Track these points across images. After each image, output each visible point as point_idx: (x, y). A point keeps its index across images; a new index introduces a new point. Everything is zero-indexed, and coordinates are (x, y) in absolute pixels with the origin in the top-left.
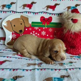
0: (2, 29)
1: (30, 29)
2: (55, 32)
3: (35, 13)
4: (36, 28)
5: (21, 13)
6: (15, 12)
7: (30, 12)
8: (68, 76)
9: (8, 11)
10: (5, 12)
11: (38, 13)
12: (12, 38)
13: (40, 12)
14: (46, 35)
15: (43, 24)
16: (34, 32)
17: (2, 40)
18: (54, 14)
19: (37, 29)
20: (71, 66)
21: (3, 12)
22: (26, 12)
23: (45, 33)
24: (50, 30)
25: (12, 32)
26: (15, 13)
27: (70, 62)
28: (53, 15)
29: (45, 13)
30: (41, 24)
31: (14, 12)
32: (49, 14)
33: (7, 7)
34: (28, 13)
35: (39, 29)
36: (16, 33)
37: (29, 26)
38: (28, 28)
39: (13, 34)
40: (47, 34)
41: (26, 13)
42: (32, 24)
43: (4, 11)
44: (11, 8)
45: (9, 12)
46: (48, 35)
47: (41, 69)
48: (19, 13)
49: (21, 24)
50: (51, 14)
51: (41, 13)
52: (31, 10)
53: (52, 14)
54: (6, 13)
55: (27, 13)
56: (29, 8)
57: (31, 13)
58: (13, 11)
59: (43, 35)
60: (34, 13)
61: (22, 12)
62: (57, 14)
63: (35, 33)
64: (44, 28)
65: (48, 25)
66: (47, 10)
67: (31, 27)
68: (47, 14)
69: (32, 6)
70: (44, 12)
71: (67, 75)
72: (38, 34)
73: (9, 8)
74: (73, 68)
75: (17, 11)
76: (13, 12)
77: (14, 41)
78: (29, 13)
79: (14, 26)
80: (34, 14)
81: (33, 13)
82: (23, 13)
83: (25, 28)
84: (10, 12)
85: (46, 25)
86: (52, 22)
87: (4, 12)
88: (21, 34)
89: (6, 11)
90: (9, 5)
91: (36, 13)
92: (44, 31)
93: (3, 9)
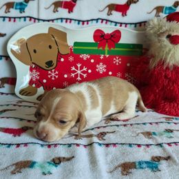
1: (71, 59)
2: (128, 65)
4: (85, 57)
5: (48, 21)
6: (35, 19)
7: (71, 20)
8: (168, 158)
9: (20, 18)
10: (12, 20)
11: (88, 21)
13: (92, 20)
15: (99, 47)
16: (79, 65)
18: (126, 24)
19: (87, 59)
20: (171, 137)
21: (7, 20)
22: (62, 19)
23: (105, 68)
24: (117, 61)
25: (29, 67)
26: (37, 21)
27: (166, 130)
28: (124, 25)
29: (104, 22)
31: (33, 20)
32: (114, 24)
33: (16, 9)
34: (66, 22)
35: (90, 59)
38: (66, 56)
41: (62, 21)
42: (76, 48)
43: (10, 18)
44: (26, 9)
45: (23, 19)
46: (110, 73)
47: (107, 145)
48: (44, 21)
49: (50, 47)
50: (118, 25)
51: (94, 22)
52: (71, 16)
53: (121, 24)
54: (14, 21)
55: (64, 21)
56: (67, 10)
57: (73, 21)
58: (31, 18)
59: (101, 72)
60: (79, 21)
61: (53, 20)
62: (131, 24)
63: (81, 68)
64: (102, 57)
65: (112, 49)
66: (108, 15)
67: (72, 54)
68: (109, 23)
69: (74, 5)
70: (103, 20)
71: (165, 155)
72: (90, 71)
73: (22, 10)
74: (175, 143)
75: (40, 18)
76: (30, 20)
77: (34, 85)
78: (69, 21)
79: (35, 51)
80: (79, 23)
81: (77, 22)
82: (55, 21)
83: (60, 55)
84: (25, 20)
85: (107, 48)
86: (120, 42)
87: (10, 20)
88: (51, 70)
89: (15, 18)
90: (21, 4)
91: (83, 22)
92: (101, 64)
93: (9, 12)
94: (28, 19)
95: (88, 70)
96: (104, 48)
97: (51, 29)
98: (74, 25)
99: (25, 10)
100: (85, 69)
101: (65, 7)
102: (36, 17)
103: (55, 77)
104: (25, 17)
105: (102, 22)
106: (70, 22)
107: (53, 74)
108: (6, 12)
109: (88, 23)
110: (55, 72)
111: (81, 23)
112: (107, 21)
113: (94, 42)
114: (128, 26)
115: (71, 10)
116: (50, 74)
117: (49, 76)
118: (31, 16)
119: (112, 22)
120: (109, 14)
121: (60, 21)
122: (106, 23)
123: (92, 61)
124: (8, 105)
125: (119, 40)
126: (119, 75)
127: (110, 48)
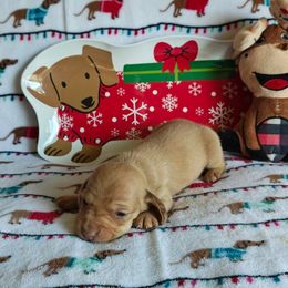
2: (213, 94)
3: (133, 32)
4: (143, 86)
5: (81, 34)
6: (60, 33)
7: (116, 29)
9: (37, 33)
10: (26, 37)
11: (143, 29)
13: (150, 26)
14: (180, 107)
16: (134, 101)
18: (205, 28)
19: (147, 90)
21: (17, 37)
22: (102, 29)
23: (176, 103)
24: (195, 89)
25: (56, 109)
26: (63, 35)
28: (201, 31)
29: (170, 27)
30: (160, 72)
32: (185, 30)
33: (30, 19)
34: (110, 33)
35: (152, 89)
36: (70, 110)
37: (117, 81)
38: (113, 88)
40: (181, 104)
41: (102, 33)
42: (127, 73)
43: (22, 35)
44: (46, 19)
46: (185, 110)
49: (87, 76)
50: (193, 31)
51: (154, 29)
52: (117, 23)
53: (197, 28)
54: (29, 38)
55: (106, 32)
57: (120, 32)
58: (54, 32)
59: (170, 110)
60: (130, 30)
61: (88, 33)
63: (138, 105)
64: (170, 86)
65: (185, 70)
66: (175, 15)
67: (121, 84)
68: (177, 29)
69: (120, 6)
70: (167, 25)
72: (152, 109)
73: (39, 21)
75: (69, 31)
76: (53, 35)
77: (66, 138)
78: (113, 31)
80: (129, 34)
81: (126, 32)
82: (92, 34)
83: (103, 88)
84: (45, 36)
85: (177, 70)
86: (197, 59)
87: (22, 38)
89: (29, 34)
90: (37, 11)
91: (136, 31)
92: (169, 96)
93: (19, 25)
94: (49, 34)
95: (148, 107)
96: (172, 69)
98: (122, 37)
100: (144, 106)
101: (106, 11)
102: (61, 29)
103: (97, 123)
104: (44, 32)
105: (166, 28)
106: (116, 33)
107: (95, 119)
108: (15, 26)
109: (143, 32)
110: (97, 114)
112: (174, 25)
113: (154, 61)
114: (209, 30)
115: (115, 14)
116: (90, 119)
117: (89, 122)
118: (54, 28)
119: (182, 26)
120: (177, 14)
122: (173, 29)
123: (155, 92)
124: (30, 174)
125: (195, 55)
126: (200, 111)
127: (182, 70)
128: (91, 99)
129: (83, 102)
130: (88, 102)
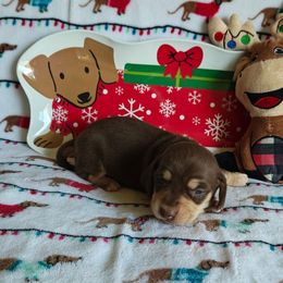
0: (17, 84)
1: (119, 91)
2: (212, 105)
4: (142, 88)
5: (85, 27)
6: (63, 23)
7: (121, 26)
9: (39, 20)
10: (28, 23)
11: (149, 29)
12: (54, 122)
13: (156, 27)
14: (177, 115)
15: (166, 74)
16: (132, 102)
17: (18, 125)
19: (146, 92)
21: (19, 22)
22: (106, 24)
23: (174, 109)
24: (194, 98)
25: (52, 101)
26: (66, 26)
27: (245, 221)
29: (177, 31)
30: (162, 75)
31: (60, 24)
32: (192, 35)
33: (34, 5)
34: (114, 29)
35: (151, 92)
36: (65, 103)
38: (112, 87)
39: (55, 106)
40: (179, 111)
41: (106, 28)
43: (24, 20)
44: (50, 6)
45: (43, 23)
46: (182, 117)
48: (78, 26)
49: (87, 70)
50: (199, 37)
51: (160, 30)
54: (31, 25)
55: (110, 27)
56: (116, 10)
57: (124, 29)
58: (57, 21)
59: (167, 116)
60: (135, 28)
61: (92, 26)
63: (135, 106)
64: (170, 91)
65: (187, 77)
66: (184, 20)
67: (121, 83)
68: (184, 33)
69: (128, 2)
70: (174, 28)
72: (149, 112)
73: (43, 8)
75: (72, 22)
76: (56, 24)
78: (118, 27)
79: (62, 76)
80: (134, 33)
81: (131, 30)
82: (96, 28)
83: (101, 85)
84: (47, 24)
85: (178, 76)
86: (201, 67)
87: (23, 24)
88: (86, 108)
89: (31, 20)
91: (142, 30)
92: (168, 101)
93: (22, 9)
94: (52, 23)
95: (145, 110)
96: (174, 75)
97: (88, 41)
98: (126, 34)
99: (48, 8)
100: (141, 109)
101: (112, 5)
102: (66, 20)
104: (47, 20)
105: (172, 31)
106: (120, 30)
107: (89, 115)
108: (18, 11)
109: (148, 33)
110: (92, 111)
111: (138, 32)
112: (181, 29)
113: (158, 64)
115: (121, 11)
116: (85, 114)
117: (83, 118)
118: (57, 17)
119: (189, 31)
120: (185, 18)
121: (103, 27)
122: (179, 33)
123: (154, 96)
124: (12, 163)
125: (199, 63)
126: (196, 121)
127: (184, 77)
128: (88, 94)
129: (80, 96)
130: (84, 97)
